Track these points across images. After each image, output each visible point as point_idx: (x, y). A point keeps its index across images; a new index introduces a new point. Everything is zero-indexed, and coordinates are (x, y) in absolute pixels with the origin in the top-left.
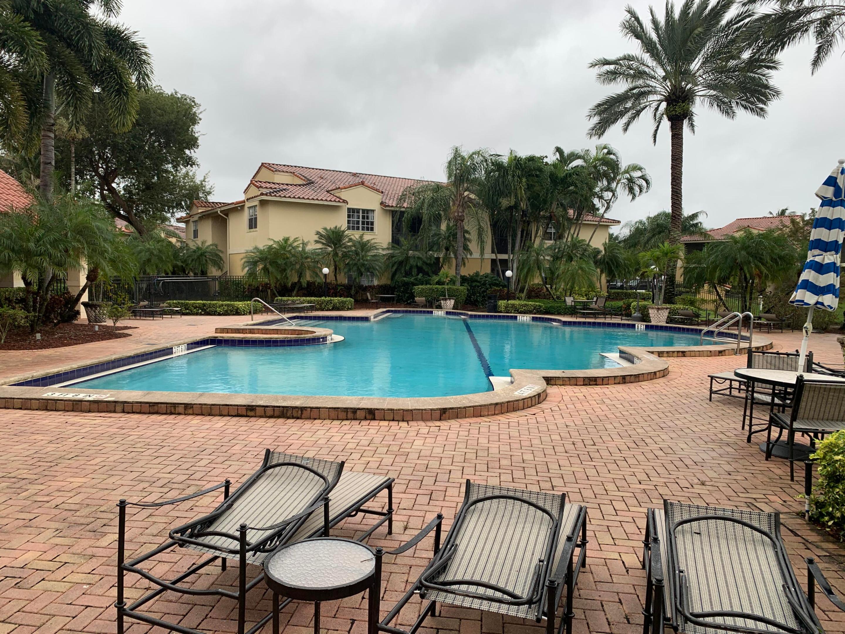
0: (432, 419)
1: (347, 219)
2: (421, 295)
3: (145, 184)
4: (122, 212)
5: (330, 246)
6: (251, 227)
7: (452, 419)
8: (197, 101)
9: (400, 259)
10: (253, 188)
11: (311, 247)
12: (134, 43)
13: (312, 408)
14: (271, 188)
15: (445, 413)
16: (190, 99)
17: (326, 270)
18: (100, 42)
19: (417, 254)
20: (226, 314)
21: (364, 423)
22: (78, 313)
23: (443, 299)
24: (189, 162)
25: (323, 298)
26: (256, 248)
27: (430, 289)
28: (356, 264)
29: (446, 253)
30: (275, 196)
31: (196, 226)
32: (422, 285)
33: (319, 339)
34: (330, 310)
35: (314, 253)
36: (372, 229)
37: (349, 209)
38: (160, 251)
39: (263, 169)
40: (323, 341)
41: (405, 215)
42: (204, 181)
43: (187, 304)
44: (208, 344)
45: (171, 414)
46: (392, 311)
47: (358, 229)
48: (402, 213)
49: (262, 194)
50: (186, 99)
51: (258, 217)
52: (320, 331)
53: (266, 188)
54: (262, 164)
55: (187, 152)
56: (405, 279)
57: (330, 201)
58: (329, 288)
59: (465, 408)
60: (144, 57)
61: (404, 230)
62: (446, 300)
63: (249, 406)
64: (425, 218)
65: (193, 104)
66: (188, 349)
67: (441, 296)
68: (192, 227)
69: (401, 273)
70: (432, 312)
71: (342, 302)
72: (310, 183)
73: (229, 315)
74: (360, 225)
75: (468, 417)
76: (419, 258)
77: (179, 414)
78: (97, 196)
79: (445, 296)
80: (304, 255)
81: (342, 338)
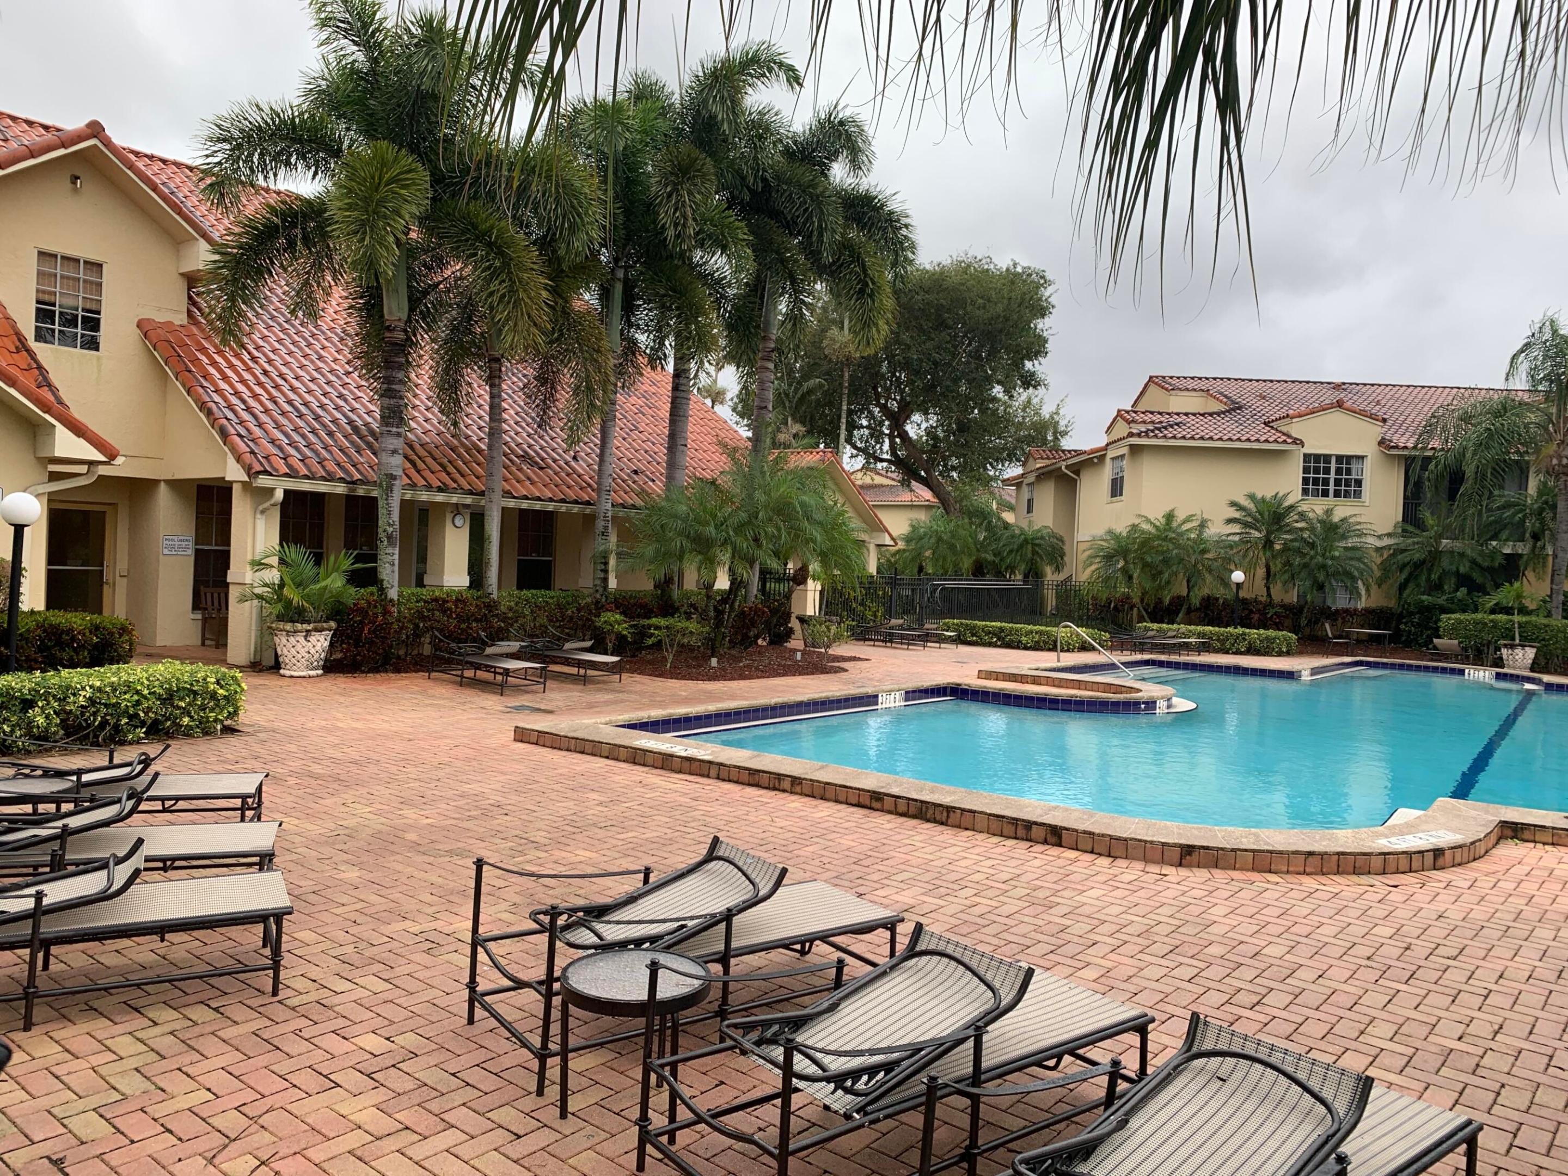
0: (1162, 861)
1: (1301, 475)
2: (1453, 632)
3: (959, 422)
4: (923, 473)
5: (1257, 529)
6: (1114, 494)
7: (1204, 867)
8: (1049, 276)
9: (1417, 556)
10: (1121, 423)
11: (1217, 529)
12: (891, 213)
13: (963, 810)
14: (1153, 422)
15: (1190, 854)
16: (1037, 274)
17: (1238, 576)
18: (835, 219)
19: (1458, 545)
20: (1036, 647)
21: (1040, 848)
22: (790, 632)
23: (1505, 646)
24: (1030, 381)
25: (1230, 629)
26: (1110, 532)
27: (1476, 623)
28: (1306, 566)
29: (1534, 547)
30: (1156, 436)
31: (1032, 491)
32: (1464, 611)
33: (1139, 703)
34: (1241, 653)
35: (1220, 542)
36: (1358, 494)
37: (1307, 457)
38: (953, 537)
39: (1152, 387)
40: (1146, 709)
41: (1432, 466)
42: (1057, 413)
43: (975, 627)
44: (945, 695)
45: (775, 789)
46: (1368, 664)
47: (1325, 494)
48: (1427, 460)
49: (1131, 435)
50: (1030, 275)
51: (1125, 474)
52: (1149, 690)
53: (1144, 422)
54: (1151, 377)
55: (1028, 365)
56: (1424, 597)
57: (1267, 441)
58: (1251, 611)
59: (1233, 850)
60: (904, 232)
61: (1429, 495)
62: (1512, 647)
63: (874, 792)
64: (1469, 471)
65: (1042, 281)
66: (906, 700)
67: (1504, 638)
68: (1026, 495)
69: (1418, 585)
70: (1461, 672)
71: (1267, 638)
72: (1235, 408)
73: (1042, 650)
74: (1332, 487)
75: (1241, 869)
76: (1462, 555)
77: (784, 791)
78: (886, 446)
79: (1514, 639)
80: (1201, 546)
81: (1194, 706)
